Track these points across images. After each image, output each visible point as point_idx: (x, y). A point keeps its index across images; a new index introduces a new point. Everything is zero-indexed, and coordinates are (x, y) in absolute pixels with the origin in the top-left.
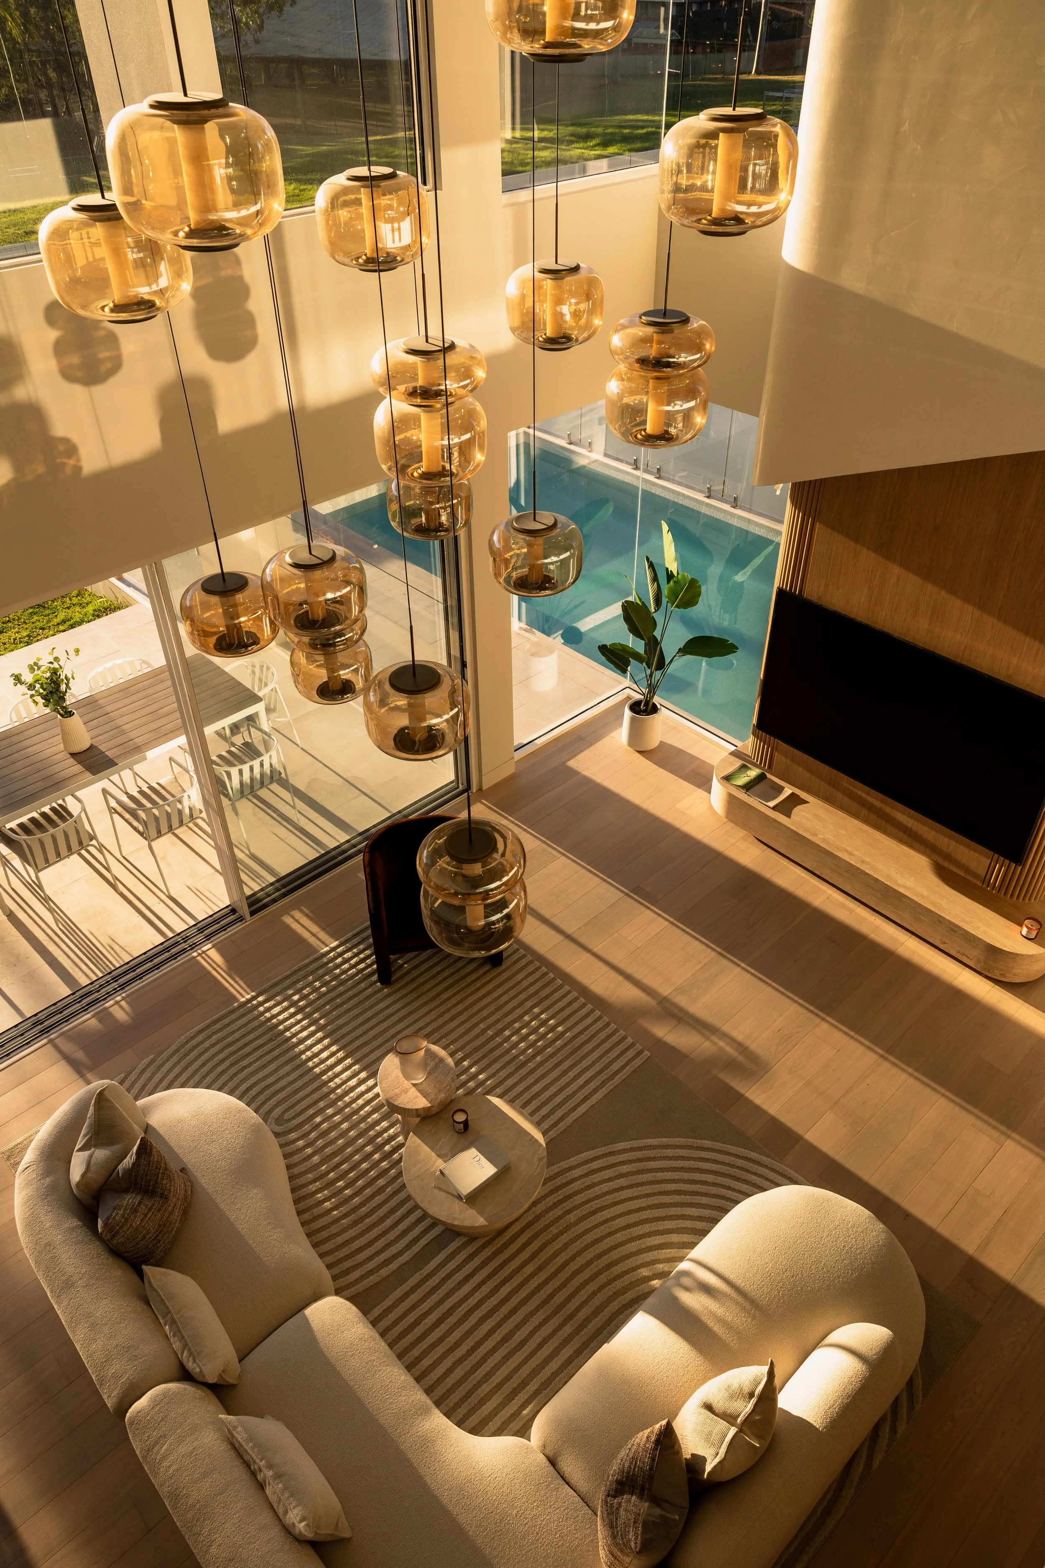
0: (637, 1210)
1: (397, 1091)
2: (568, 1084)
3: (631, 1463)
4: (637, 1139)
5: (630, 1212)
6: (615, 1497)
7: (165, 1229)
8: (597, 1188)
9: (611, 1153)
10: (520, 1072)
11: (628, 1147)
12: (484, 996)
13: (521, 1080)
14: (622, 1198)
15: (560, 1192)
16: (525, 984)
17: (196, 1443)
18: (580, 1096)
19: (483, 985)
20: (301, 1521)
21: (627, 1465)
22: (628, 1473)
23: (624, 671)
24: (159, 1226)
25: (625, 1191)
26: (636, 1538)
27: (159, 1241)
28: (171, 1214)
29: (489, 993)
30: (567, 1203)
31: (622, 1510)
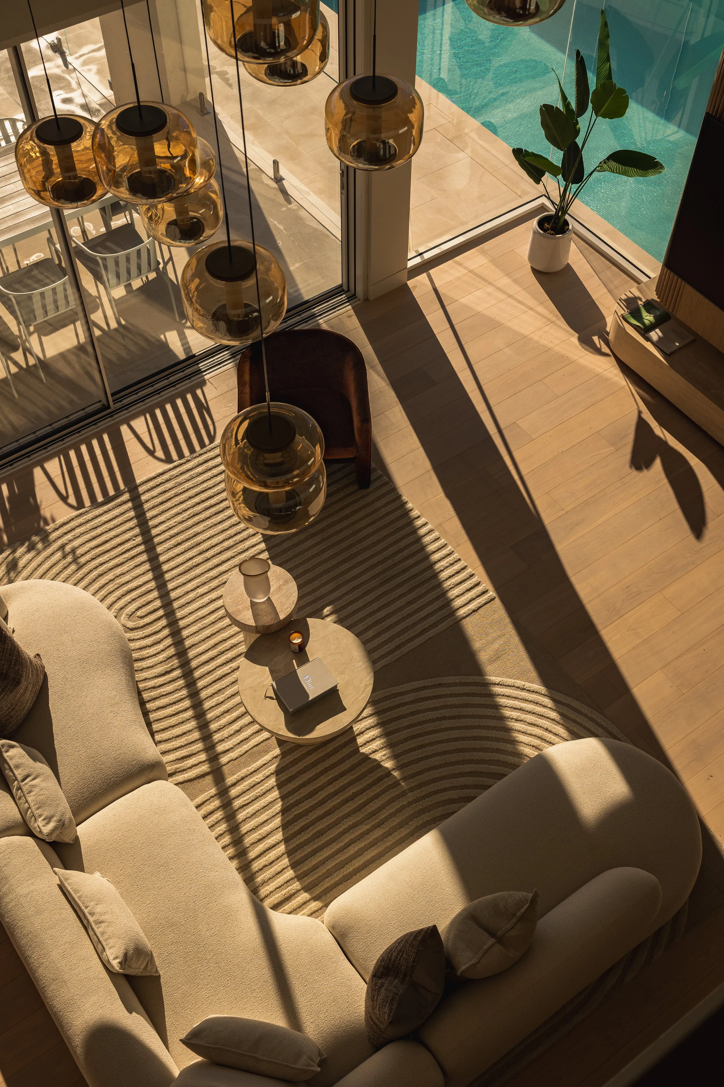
0: (456, 740)
1: (240, 607)
2: (409, 616)
3: (398, 954)
4: (467, 675)
5: (448, 741)
6: (380, 978)
7: (17, 708)
8: (421, 715)
9: (440, 685)
10: (365, 598)
11: (458, 681)
12: (341, 520)
13: (365, 606)
14: (444, 727)
15: (386, 714)
16: (384, 511)
17: (32, 888)
18: (419, 628)
19: (342, 509)
20: (115, 959)
21: (394, 955)
22: (395, 961)
23: (538, 181)
24: (12, 705)
25: (448, 721)
26: (390, 1012)
27: (12, 717)
28: (22, 695)
29: (346, 517)
30: (392, 725)
31: (383, 989)
